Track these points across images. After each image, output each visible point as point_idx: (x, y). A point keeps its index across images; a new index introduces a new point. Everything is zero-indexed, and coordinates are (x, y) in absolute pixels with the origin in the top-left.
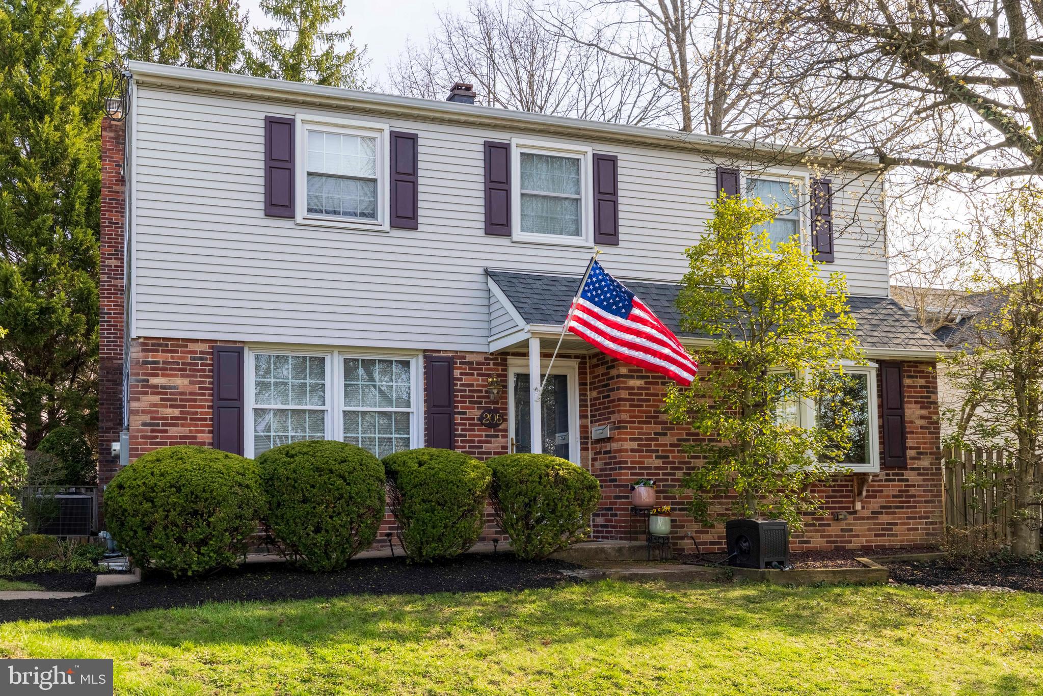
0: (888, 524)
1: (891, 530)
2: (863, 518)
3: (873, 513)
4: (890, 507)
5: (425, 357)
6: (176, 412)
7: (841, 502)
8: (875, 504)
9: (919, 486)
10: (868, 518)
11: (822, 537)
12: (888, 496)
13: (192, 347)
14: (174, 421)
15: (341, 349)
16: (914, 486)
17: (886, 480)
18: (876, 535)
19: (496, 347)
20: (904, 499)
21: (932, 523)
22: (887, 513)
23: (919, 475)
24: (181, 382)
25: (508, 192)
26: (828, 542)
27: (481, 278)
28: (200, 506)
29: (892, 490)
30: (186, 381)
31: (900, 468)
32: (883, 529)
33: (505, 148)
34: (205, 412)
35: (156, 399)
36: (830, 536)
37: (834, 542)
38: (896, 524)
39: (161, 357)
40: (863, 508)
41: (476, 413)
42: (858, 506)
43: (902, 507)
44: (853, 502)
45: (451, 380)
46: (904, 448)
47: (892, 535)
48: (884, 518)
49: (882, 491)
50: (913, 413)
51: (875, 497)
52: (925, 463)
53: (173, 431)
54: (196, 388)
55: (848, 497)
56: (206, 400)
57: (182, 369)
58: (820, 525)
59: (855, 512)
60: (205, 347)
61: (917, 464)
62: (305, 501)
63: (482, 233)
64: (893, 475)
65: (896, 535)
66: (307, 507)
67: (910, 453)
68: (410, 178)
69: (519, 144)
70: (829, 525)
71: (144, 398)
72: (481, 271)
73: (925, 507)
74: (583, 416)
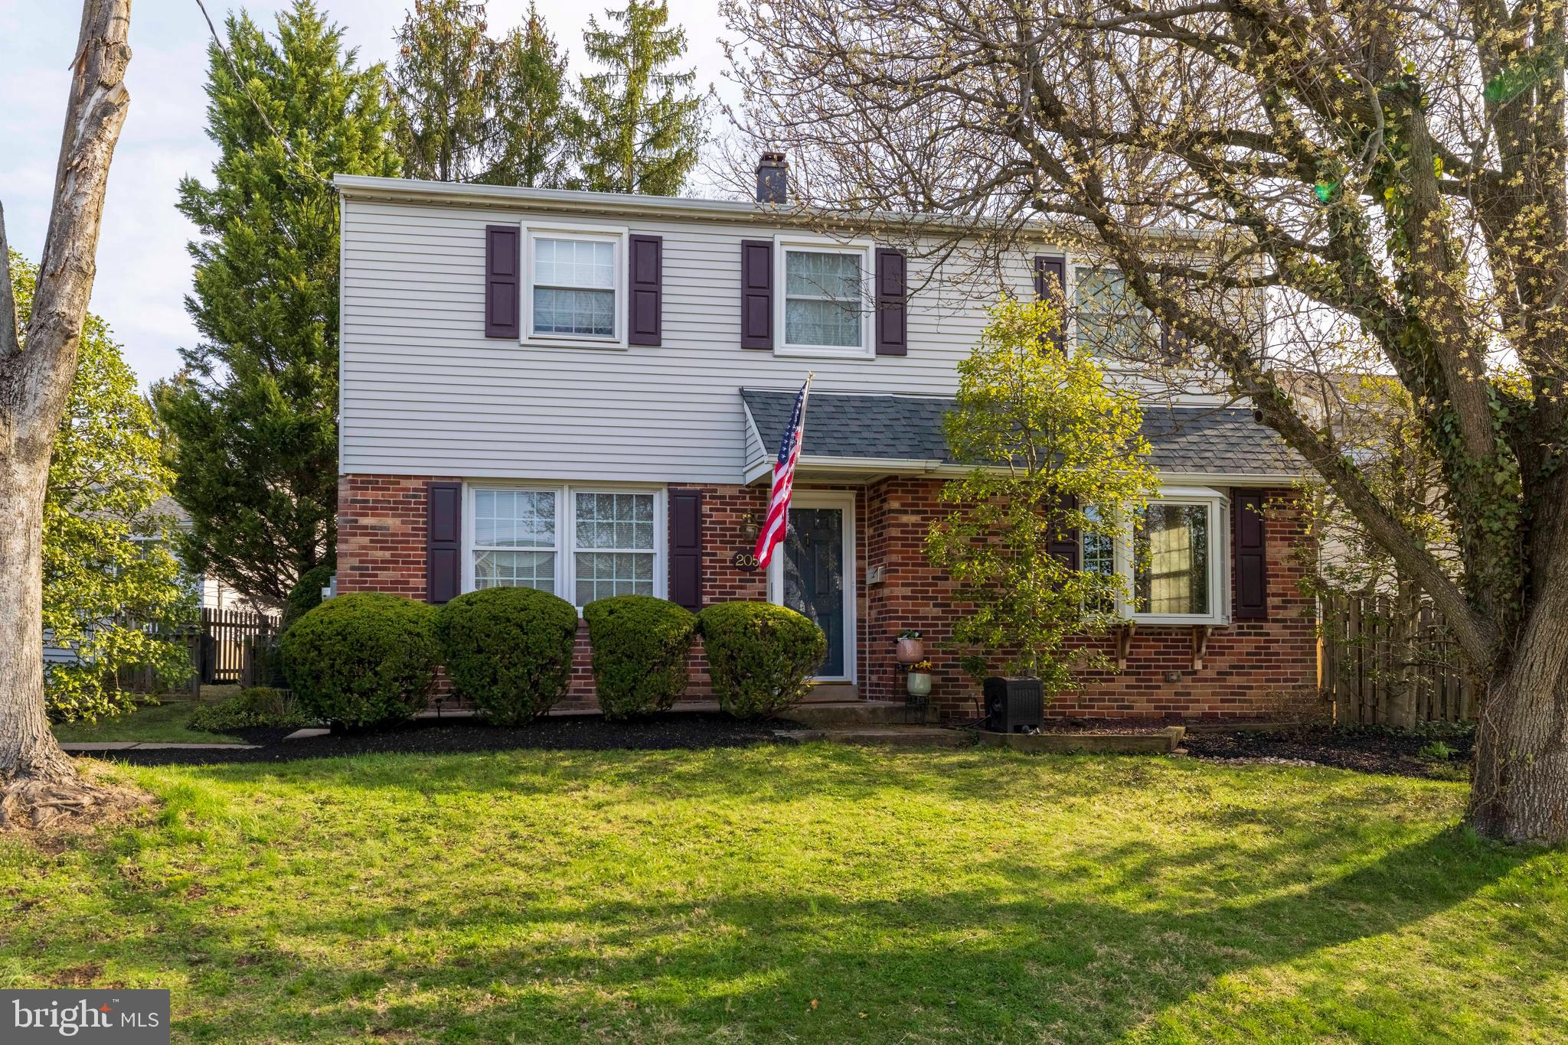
0: (1239, 687)
1: (1244, 694)
2: (1206, 680)
3: (1219, 673)
4: (1243, 667)
5: (669, 491)
6: (387, 554)
7: (1176, 660)
8: (1222, 663)
9: (1284, 641)
10: (1212, 680)
11: (1148, 701)
12: (1241, 654)
13: (404, 483)
14: (385, 565)
15: (572, 484)
16: (1277, 641)
17: (1239, 634)
18: (1222, 701)
19: (751, 477)
20: (1264, 656)
21: (1300, 687)
22: (1238, 674)
23: (1285, 627)
24: (392, 522)
25: (769, 299)
26: (1156, 708)
27: (738, 400)
28: (365, 655)
29: (1247, 645)
30: (398, 521)
31: (1257, 619)
32: (1232, 694)
33: (767, 247)
34: (419, 554)
35: (365, 541)
36: (1160, 701)
37: (1165, 708)
38: (1251, 688)
39: (371, 495)
40: (1205, 667)
41: (728, 554)
42: (1198, 665)
43: (1261, 667)
44: (1192, 661)
45: (698, 517)
46: (1264, 595)
47: (1245, 701)
48: (1235, 680)
49: (1232, 647)
50: (1277, 551)
51: (1223, 654)
52: (1293, 613)
53: (383, 575)
54: (408, 528)
55: (1187, 654)
56: (420, 542)
57: (394, 508)
58: (1147, 687)
59: (1195, 672)
60: (419, 484)
61: (1282, 614)
62: (480, 651)
63: (738, 347)
64: (1248, 627)
65: (1251, 701)
66: (482, 657)
67: (1272, 601)
68: (653, 287)
69: (783, 243)
70: (1159, 687)
71: (353, 539)
72: (735, 391)
73: (1292, 667)
74: (860, 557)
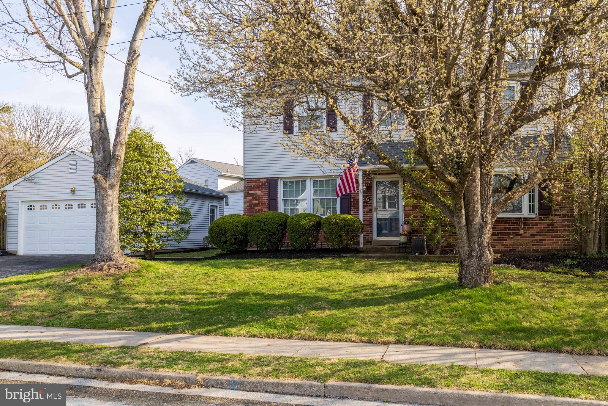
0: (540, 240)
1: (542, 243)
2: (526, 237)
3: (531, 235)
4: (542, 232)
6: (257, 202)
7: (514, 230)
8: (533, 231)
9: (560, 222)
10: (528, 237)
11: (502, 245)
12: (541, 227)
13: (261, 180)
14: (256, 205)
15: (311, 177)
16: (557, 223)
17: (540, 220)
18: (533, 245)
20: (551, 228)
21: (567, 240)
22: (539, 235)
23: (560, 217)
24: (258, 192)
26: (505, 247)
29: (543, 225)
30: (260, 192)
31: (547, 215)
32: (537, 242)
34: (266, 201)
35: (251, 198)
36: (507, 245)
37: (509, 247)
38: (545, 240)
39: (252, 184)
40: (524, 233)
42: (522, 232)
43: (550, 232)
44: (520, 230)
46: (551, 206)
47: (543, 245)
48: (538, 237)
49: (537, 225)
51: (533, 228)
52: (564, 212)
53: (256, 208)
54: (263, 194)
55: (518, 228)
56: (266, 198)
57: (259, 188)
58: (501, 240)
59: (521, 235)
60: (265, 180)
61: (559, 212)
62: (253, 230)
64: (544, 218)
65: (545, 245)
66: (254, 232)
67: (554, 208)
68: (333, 113)
70: (506, 240)
71: (248, 198)
73: (563, 232)
